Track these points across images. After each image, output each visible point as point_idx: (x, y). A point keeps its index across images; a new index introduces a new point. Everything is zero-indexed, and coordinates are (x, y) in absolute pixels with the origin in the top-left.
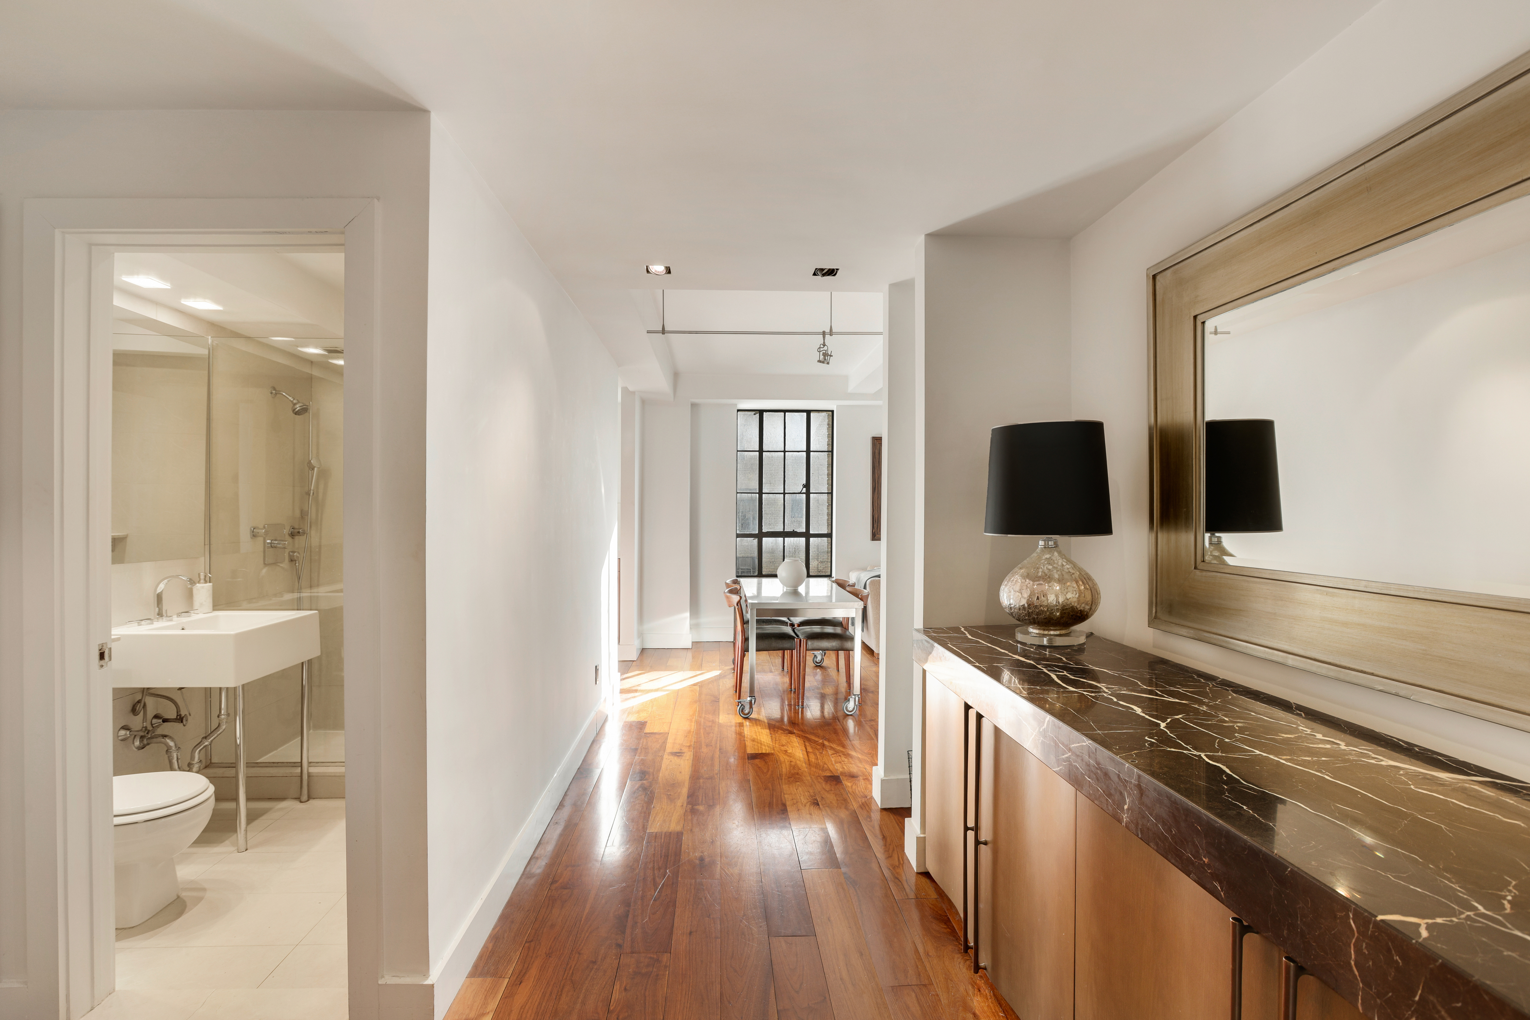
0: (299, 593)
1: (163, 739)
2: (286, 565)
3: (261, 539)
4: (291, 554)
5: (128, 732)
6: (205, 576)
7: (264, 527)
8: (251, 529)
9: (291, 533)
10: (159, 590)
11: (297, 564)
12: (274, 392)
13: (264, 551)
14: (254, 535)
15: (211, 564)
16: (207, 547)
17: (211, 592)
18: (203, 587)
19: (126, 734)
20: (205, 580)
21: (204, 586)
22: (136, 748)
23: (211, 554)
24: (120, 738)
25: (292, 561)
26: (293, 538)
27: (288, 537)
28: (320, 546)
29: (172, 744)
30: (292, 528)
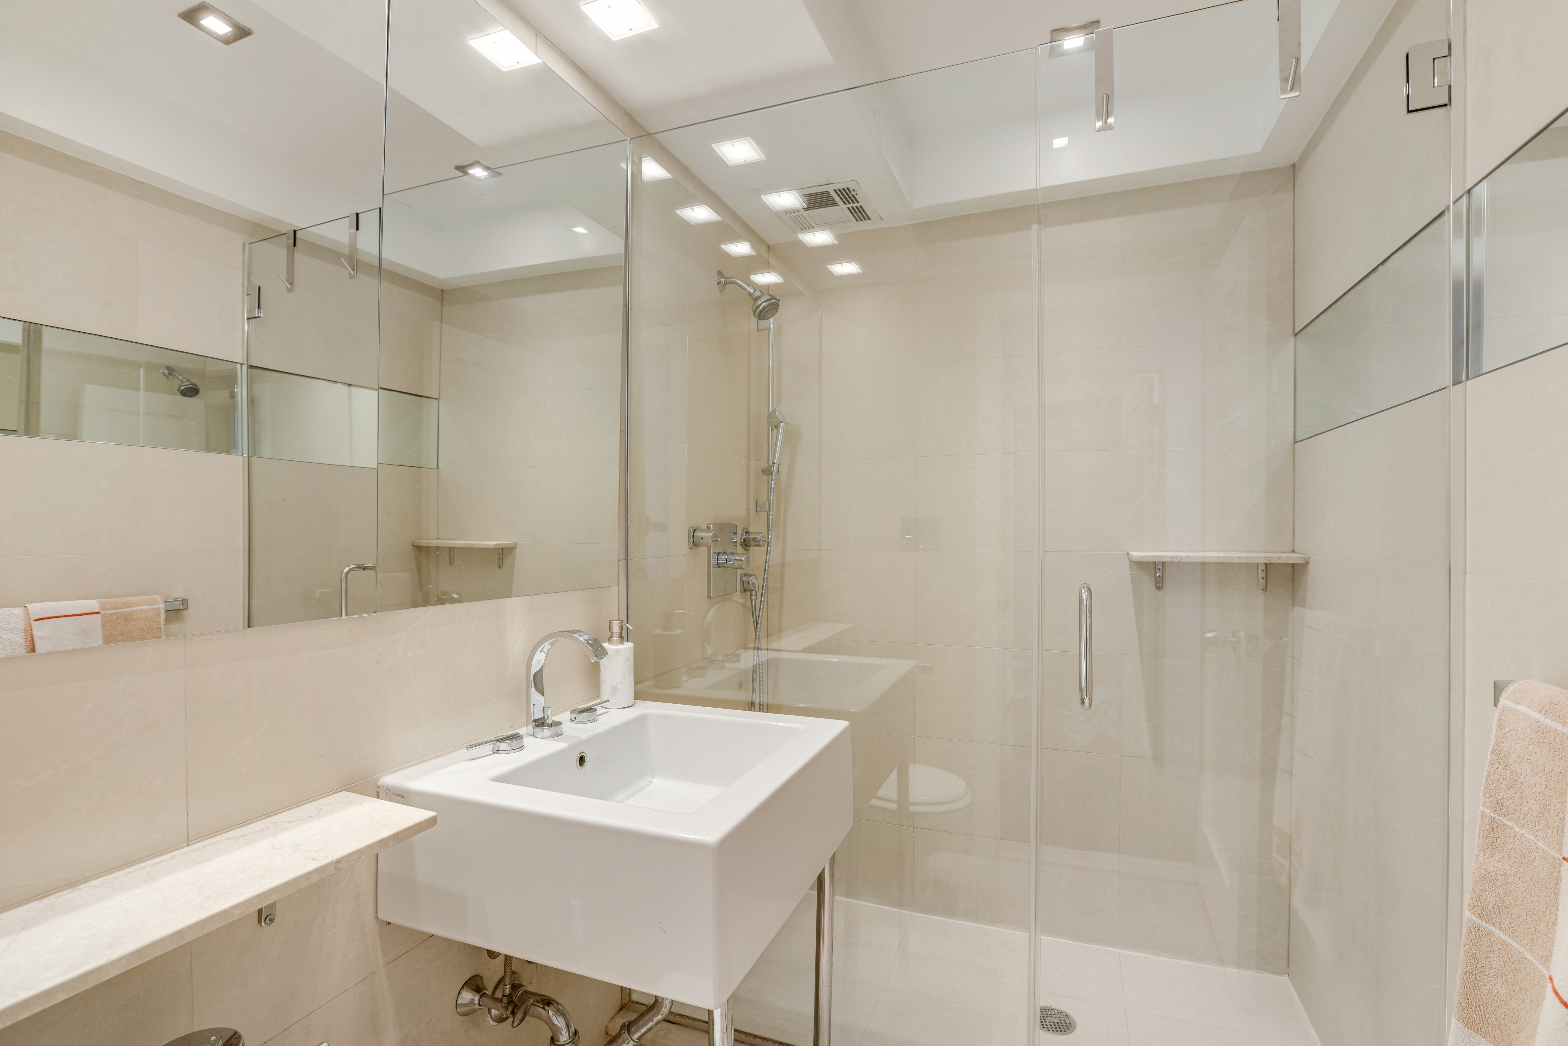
0: (756, 651)
1: (542, 1011)
2: (738, 597)
3: (703, 550)
4: (745, 579)
5: (477, 998)
6: (621, 628)
7: (708, 528)
8: (689, 531)
9: (744, 541)
10: (535, 668)
11: (754, 597)
12: (722, 280)
13: (709, 573)
14: (695, 544)
15: (629, 599)
16: (623, 564)
17: (631, 662)
18: (617, 652)
19: (472, 1002)
20: (621, 636)
21: (619, 650)
22: (494, 1021)
23: (630, 580)
24: (460, 1010)
25: (745, 591)
26: (746, 550)
27: (739, 549)
28: (783, 565)
29: (559, 1022)
30: (745, 531)
